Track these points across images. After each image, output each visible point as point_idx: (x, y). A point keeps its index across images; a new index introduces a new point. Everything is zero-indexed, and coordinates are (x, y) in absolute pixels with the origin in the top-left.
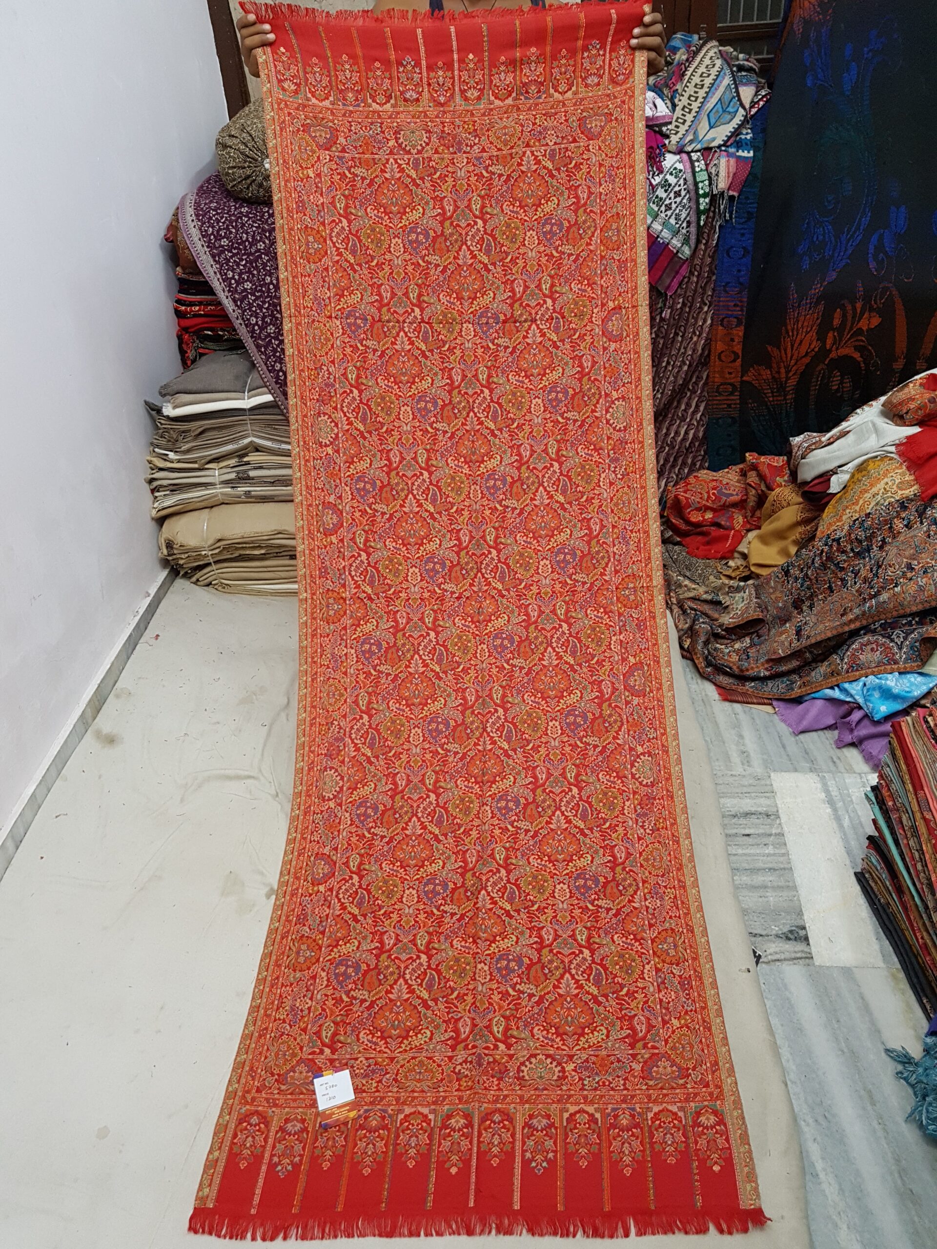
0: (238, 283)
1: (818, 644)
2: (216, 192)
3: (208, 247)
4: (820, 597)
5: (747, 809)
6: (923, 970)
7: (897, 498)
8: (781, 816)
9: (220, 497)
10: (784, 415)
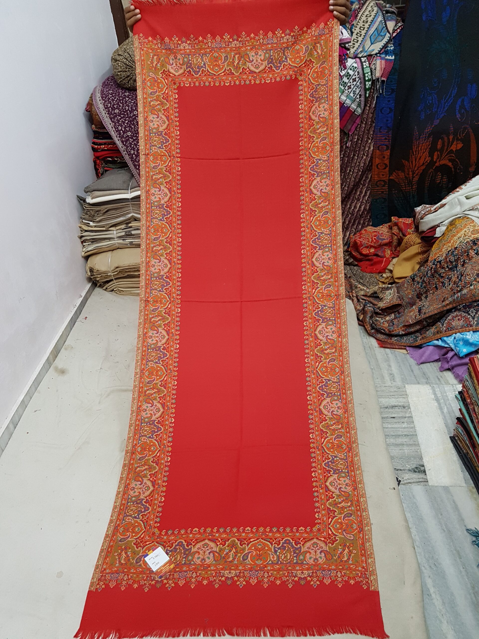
0: (124, 132)
1: (430, 317)
2: (112, 85)
3: (108, 114)
4: (431, 292)
5: (393, 404)
7: (471, 239)
8: (411, 407)
9: (117, 245)
10: (411, 197)
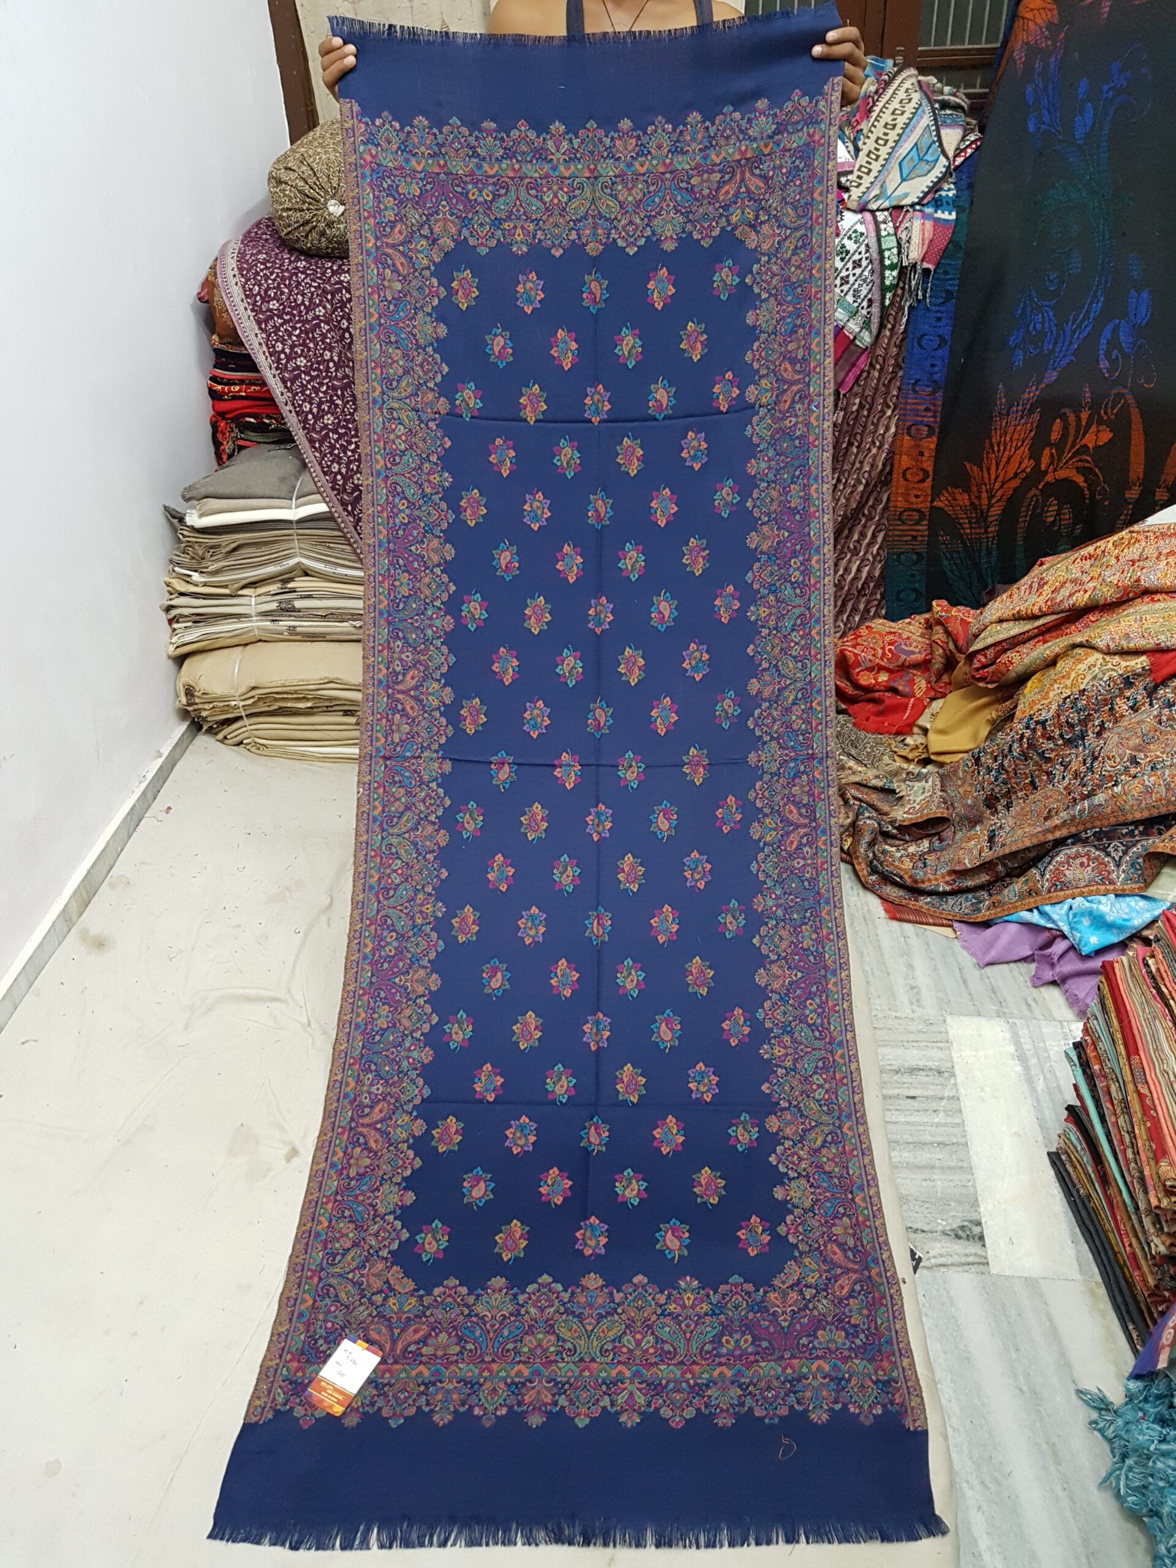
0: (289, 358)
1: (1013, 855)
2: (266, 240)
3: (252, 310)
4: (1020, 794)
5: (913, 1063)
6: (1131, 1286)
7: (1121, 672)
8: (958, 1073)
9: (257, 632)
10: (984, 553)
